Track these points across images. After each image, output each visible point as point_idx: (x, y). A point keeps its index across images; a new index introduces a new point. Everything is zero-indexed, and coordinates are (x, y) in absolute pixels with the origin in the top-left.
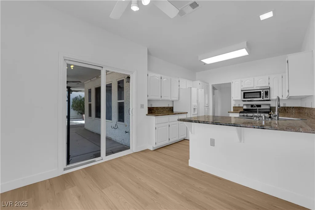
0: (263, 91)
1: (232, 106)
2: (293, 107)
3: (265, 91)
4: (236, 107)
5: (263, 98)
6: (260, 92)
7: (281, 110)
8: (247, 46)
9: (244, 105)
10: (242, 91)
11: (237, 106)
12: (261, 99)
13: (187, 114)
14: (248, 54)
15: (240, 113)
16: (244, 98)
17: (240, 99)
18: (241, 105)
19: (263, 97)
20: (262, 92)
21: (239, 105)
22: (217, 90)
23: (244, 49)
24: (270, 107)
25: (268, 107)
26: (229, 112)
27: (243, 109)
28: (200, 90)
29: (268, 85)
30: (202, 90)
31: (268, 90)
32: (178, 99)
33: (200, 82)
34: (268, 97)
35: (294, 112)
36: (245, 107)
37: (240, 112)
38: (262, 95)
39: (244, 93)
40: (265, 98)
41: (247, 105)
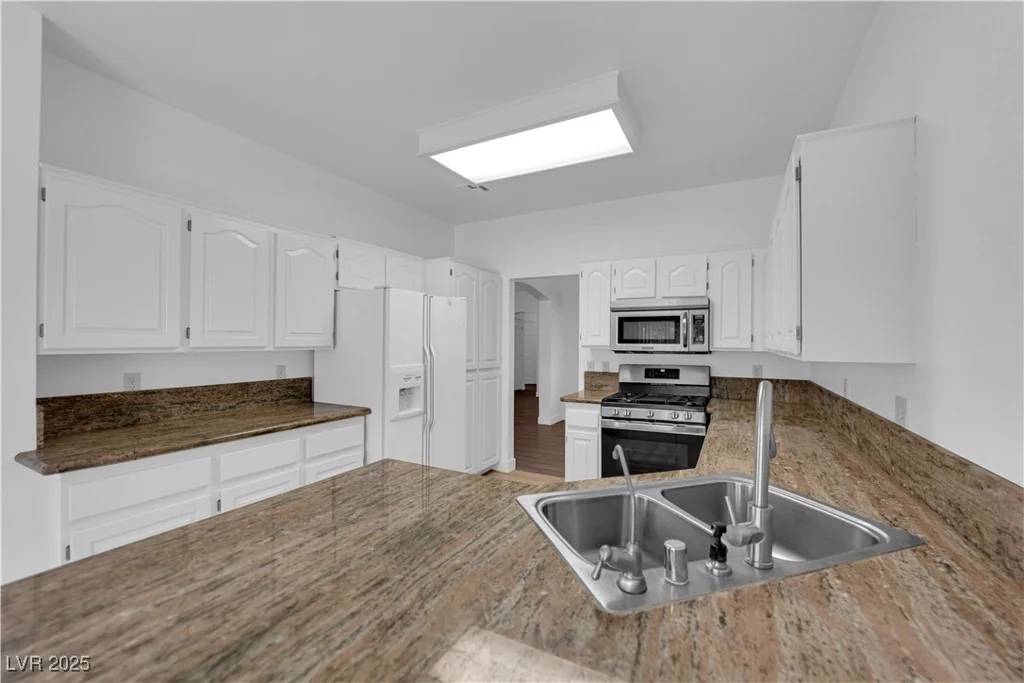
0: (685, 316)
1: (583, 368)
2: (787, 381)
3: (694, 316)
4: (596, 373)
5: (685, 346)
6: (676, 319)
7: (746, 392)
8: (619, 95)
9: (621, 366)
10: (613, 310)
11: (599, 368)
12: (679, 347)
13: (368, 416)
14: (631, 150)
15: (603, 405)
16: (621, 340)
17: (608, 344)
18: (614, 369)
19: (686, 339)
20: (685, 321)
21: (606, 364)
22: (545, 298)
23: (609, 113)
24: (711, 379)
25: (701, 379)
26: (562, 400)
27: (618, 386)
28: (439, 302)
29: (704, 294)
30: (453, 298)
31: (705, 312)
32: (330, 342)
33: (453, 266)
34: (703, 342)
35: (787, 399)
36: (626, 377)
37: (607, 402)
38: (682, 331)
39: (622, 321)
40: (695, 341)
41: (633, 367)
